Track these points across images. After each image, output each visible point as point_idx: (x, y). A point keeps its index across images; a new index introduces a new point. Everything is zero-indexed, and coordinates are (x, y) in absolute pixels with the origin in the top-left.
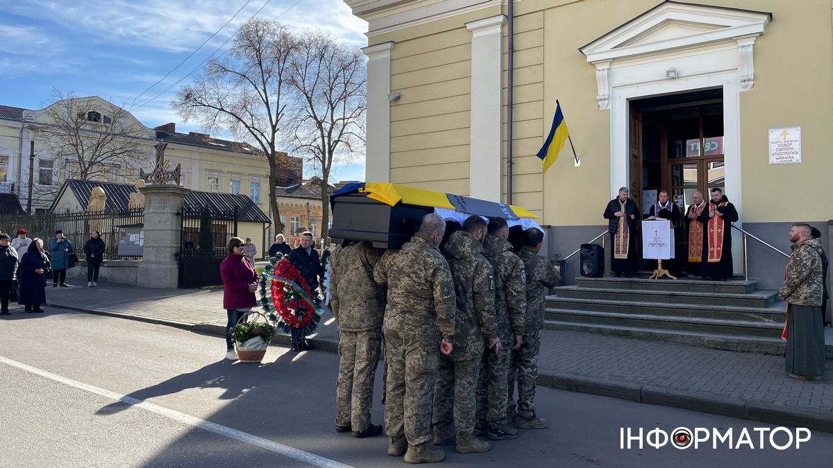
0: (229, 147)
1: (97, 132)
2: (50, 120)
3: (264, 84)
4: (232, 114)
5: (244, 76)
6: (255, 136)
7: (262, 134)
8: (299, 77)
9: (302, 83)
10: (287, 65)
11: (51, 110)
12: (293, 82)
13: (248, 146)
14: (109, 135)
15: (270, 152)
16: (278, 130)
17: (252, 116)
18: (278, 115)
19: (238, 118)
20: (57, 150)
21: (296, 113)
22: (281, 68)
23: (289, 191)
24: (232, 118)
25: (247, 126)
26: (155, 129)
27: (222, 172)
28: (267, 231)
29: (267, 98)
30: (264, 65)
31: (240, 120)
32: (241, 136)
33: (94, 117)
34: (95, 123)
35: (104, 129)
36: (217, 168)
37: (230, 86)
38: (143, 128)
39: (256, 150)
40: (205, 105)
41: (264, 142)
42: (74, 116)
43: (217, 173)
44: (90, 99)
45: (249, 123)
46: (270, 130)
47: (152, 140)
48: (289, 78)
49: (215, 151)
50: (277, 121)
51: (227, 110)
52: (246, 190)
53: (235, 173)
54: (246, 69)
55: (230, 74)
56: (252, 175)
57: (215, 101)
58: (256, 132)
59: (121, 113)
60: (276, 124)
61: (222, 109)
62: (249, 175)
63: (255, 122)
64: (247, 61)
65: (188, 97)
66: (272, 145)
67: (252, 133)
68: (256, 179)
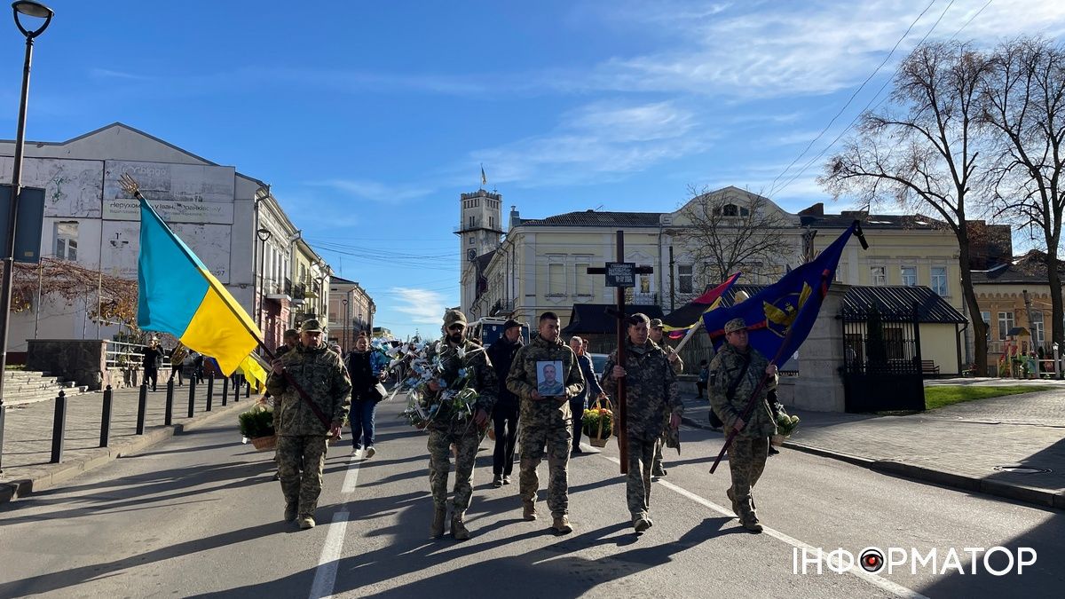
0: (897, 223)
1: (735, 227)
2: (686, 222)
3: (942, 130)
4: (897, 179)
5: (912, 125)
6: (934, 204)
7: (944, 200)
8: (996, 109)
9: (1000, 117)
10: (975, 96)
11: (687, 211)
12: (987, 118)
13: (924, 218)
14: (748, 229)
15: (957, 222)
16: (968, 189)
17: (926, 177)
18: (965, 169)
19: (906, 183)
20: (695, 253)
21: (994, 161)
22: (965, 103)
23: (990, 275)
24: (898, 185)
25: (919, 192)
26: (800, 214)
27: (888, 258)
28: (962, 334)
29: (947, 148)
30: (940, 105)
31: (910, 184)
32: (913, 206)
33: (731, 210)
34: (732, 217)
35: (742, 223)
36: (883, 254)
37: (892, 143)
38: (786, 215)
39: (937, 222)
40: (859, 174)
41: (947, 209)
42: (710, 213)
43: (883, 261)
44: (726, 191)
45: (923, 187)
46: (954, 192)
47: (796, 228)
48: (980, 114)
49: (878, 231)
50: (965, 178)
51: (891, 174)
52: (925, 278)
53: (907, 258)
54: (913, 116)
55: (892, 128)
56: (933, 258)
57: (873, 166)
58: (934, 198)
59: (759, 201)
60: (964, 182)
61: (884, 175)
62: (927, 258)
63: (931, 185)
64: (914, 103)
65: (837, 168)
66: (960, 212)
67: (929, 200)
68: (940, 264)
